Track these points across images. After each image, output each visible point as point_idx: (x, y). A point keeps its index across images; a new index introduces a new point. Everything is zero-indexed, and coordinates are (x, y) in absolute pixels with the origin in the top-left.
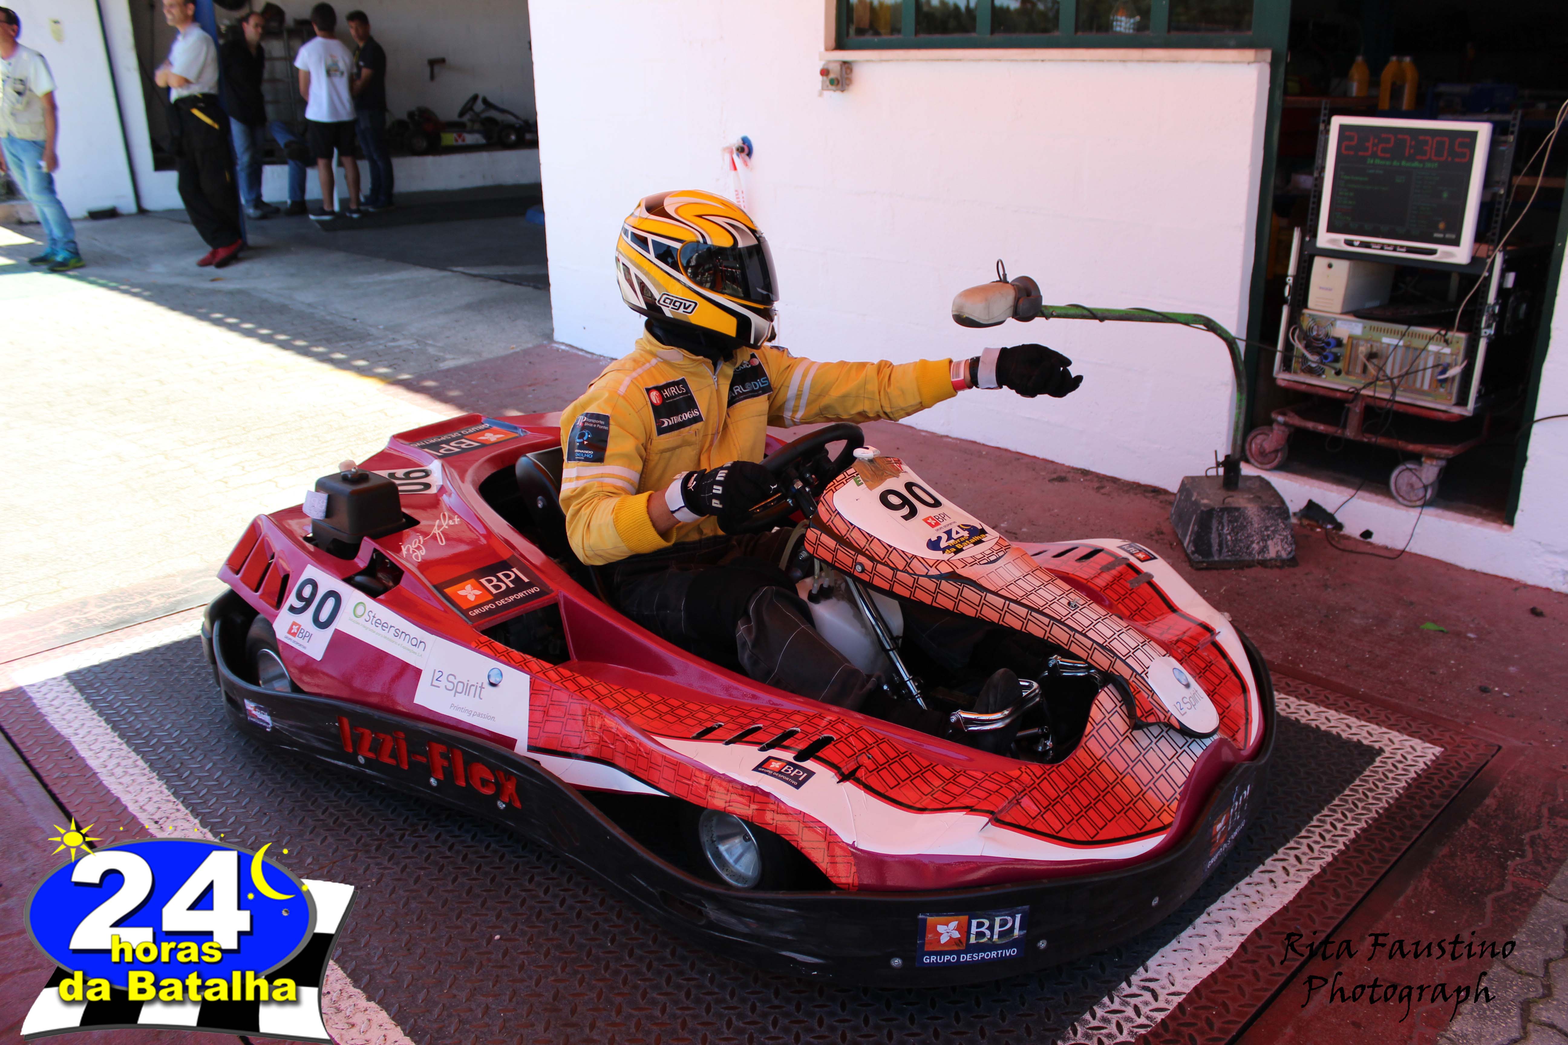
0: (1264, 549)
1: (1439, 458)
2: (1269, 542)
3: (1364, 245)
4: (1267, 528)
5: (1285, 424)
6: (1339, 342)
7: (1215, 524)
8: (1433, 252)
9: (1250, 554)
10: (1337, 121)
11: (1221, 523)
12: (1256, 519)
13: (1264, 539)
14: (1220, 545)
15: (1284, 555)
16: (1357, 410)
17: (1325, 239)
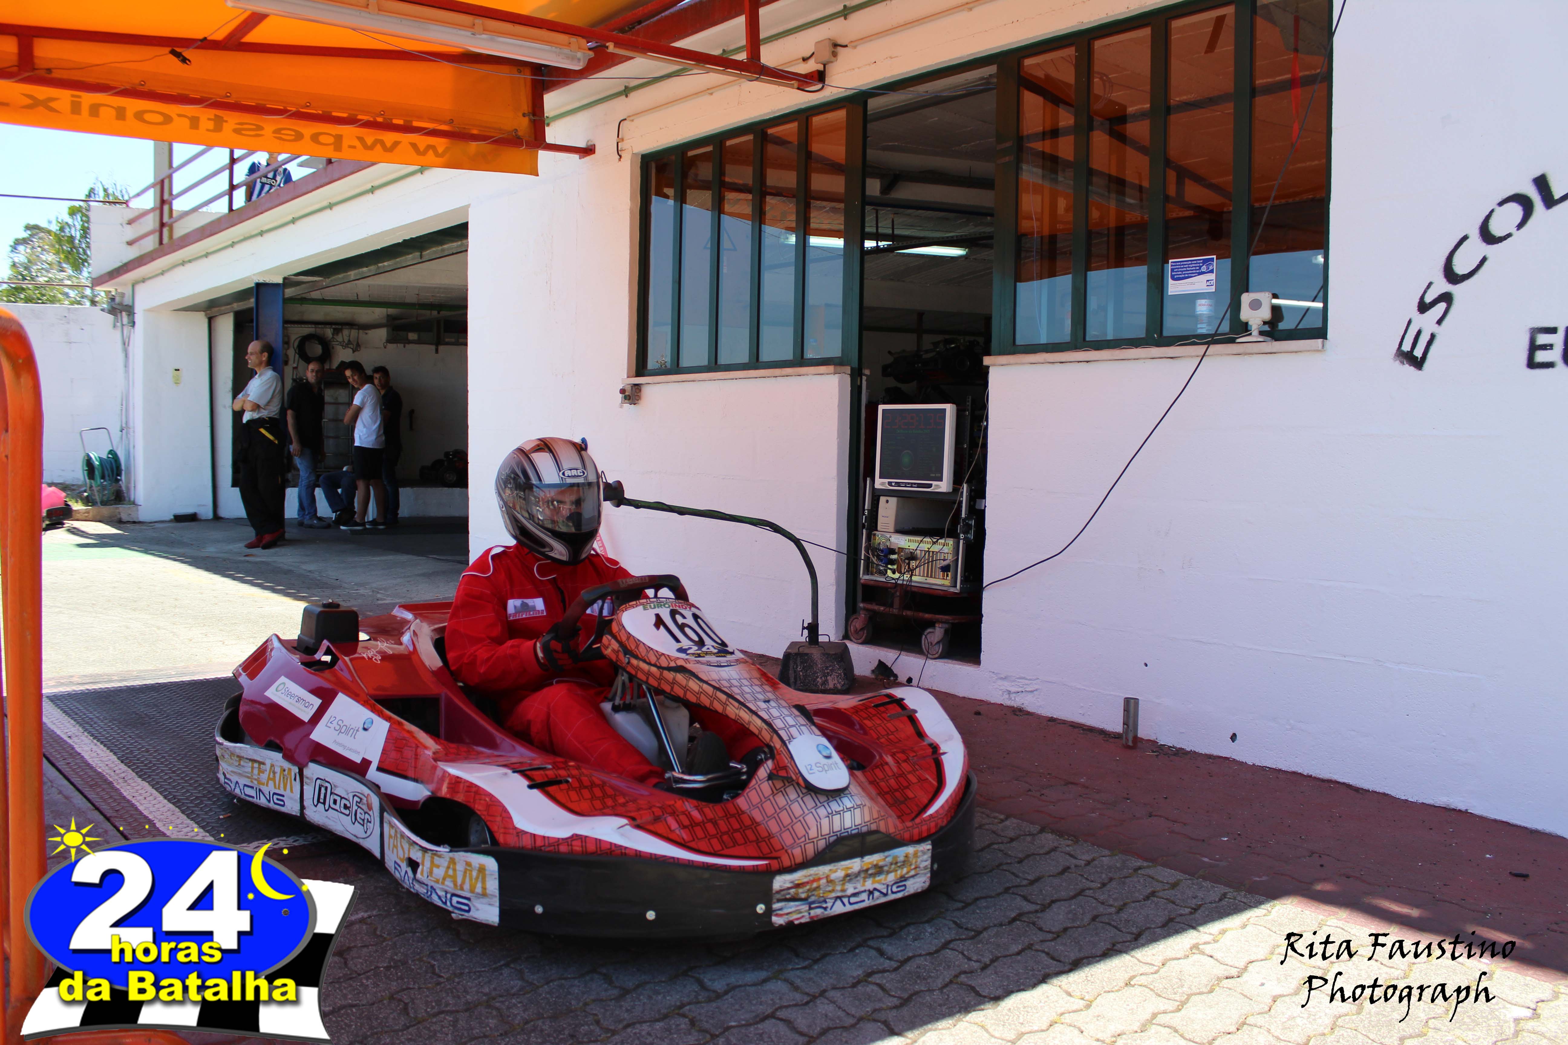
0: (825, 682)
1: (942, 622)
2: (829, 678)
3: (898, 484)
4: (827, 668)
5: (865, 609)
6: (892, 551)
7: (791, 664)
8: (930, 486)
9: (816, 685)
10: (881, 407)
11: (795, 663)
12: (819, 662)
13: (826, 675)
14: (795, 678)
15: (839, 686)
16: (898, 594)
17: (880, 483)
